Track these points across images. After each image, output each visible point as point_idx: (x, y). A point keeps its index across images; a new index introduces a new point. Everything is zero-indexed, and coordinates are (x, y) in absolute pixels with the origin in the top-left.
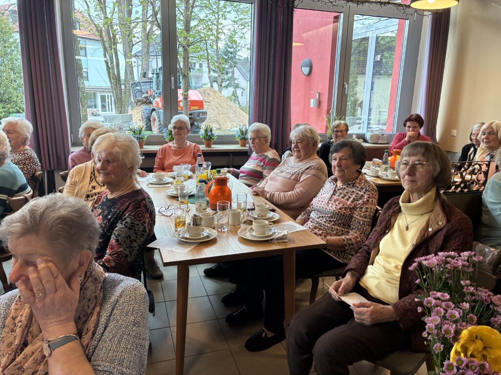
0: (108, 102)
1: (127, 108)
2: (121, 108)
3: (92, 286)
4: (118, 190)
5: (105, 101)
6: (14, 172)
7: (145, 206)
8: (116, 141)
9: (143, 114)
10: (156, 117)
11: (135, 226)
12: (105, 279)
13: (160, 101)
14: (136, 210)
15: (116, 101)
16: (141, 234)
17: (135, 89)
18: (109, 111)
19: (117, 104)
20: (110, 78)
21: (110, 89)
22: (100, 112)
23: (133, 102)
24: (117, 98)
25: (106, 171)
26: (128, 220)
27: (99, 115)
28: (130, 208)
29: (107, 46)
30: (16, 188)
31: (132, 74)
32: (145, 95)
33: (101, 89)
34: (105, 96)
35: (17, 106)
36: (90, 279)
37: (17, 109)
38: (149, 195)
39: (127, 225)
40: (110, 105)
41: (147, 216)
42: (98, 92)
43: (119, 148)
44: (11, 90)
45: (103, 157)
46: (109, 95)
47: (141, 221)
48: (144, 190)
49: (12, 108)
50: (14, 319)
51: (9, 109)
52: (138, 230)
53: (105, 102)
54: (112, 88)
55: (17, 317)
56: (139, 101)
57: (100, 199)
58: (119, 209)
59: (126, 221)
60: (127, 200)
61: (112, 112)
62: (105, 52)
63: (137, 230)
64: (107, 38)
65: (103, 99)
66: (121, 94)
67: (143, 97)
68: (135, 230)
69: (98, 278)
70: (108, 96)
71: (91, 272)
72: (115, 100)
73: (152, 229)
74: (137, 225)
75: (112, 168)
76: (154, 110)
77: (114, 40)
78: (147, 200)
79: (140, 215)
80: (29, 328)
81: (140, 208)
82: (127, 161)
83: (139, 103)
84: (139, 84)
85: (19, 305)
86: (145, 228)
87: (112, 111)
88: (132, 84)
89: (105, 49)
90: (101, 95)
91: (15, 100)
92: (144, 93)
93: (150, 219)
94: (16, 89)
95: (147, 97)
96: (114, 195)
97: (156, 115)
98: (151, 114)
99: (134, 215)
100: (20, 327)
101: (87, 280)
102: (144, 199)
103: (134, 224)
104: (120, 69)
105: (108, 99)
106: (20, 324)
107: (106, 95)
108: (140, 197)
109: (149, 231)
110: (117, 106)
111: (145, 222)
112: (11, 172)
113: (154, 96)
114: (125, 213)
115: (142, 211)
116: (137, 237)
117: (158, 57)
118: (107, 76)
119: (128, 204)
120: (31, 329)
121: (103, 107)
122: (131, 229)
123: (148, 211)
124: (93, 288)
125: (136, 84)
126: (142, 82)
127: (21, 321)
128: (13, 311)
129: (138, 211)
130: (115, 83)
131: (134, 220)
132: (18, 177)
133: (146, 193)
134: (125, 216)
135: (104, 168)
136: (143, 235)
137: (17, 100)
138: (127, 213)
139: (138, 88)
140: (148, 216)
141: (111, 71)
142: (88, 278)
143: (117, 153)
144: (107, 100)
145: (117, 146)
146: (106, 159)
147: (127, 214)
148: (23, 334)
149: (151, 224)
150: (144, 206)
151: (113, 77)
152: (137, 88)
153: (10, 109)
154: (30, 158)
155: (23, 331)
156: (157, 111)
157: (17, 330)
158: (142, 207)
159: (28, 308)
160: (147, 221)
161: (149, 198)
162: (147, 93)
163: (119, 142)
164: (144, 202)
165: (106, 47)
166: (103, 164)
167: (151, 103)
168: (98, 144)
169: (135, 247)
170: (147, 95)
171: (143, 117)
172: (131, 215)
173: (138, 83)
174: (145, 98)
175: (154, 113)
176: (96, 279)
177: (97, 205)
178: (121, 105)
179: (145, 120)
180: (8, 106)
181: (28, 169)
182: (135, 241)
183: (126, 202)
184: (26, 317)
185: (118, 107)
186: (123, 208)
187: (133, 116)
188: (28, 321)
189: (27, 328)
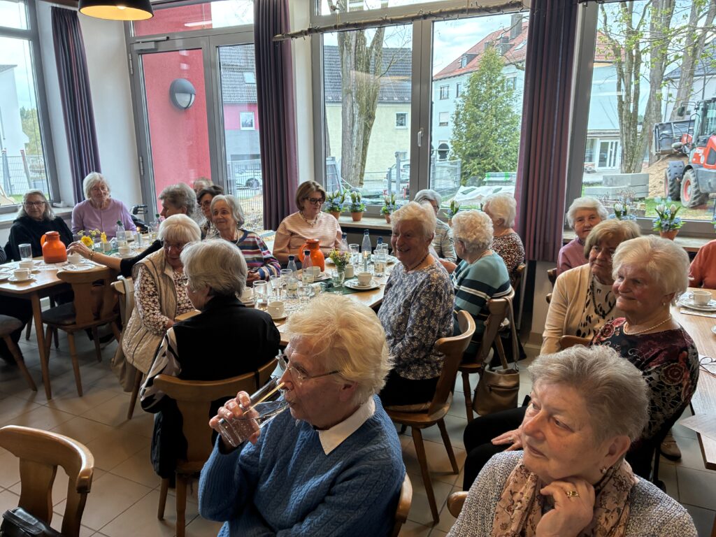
0: (611, 152)
1: (640, 163)
2: (632, 162)
3: (614, 492)
4: (640, 324)
5: (607, 150)
6: (497, 265)
7: (687, 360)
8: (653, 253)
9: (668, 174)
10: (692, 180)
11: (663, 388)
12: (634, 487)
13: (704, 154)
14: (669, 364)
15: (625, 153)
16: (672, 402)
17: (661, 133)
18: (610, 166)
19: (625, 156)
20: (621, 116)
21: (618, 133)
22: (596, 168)
23: (654, 154)
24: (627, 148)
25: (629, 295)
26: (654, 375)
27: (594, 172)
28: (661, 358)
29: (624, 70)
30: (497, 287)
31: (658, 109)
32: (678, 144)
33: (604, 133)
34: (608, 143)
35: (494, 161)
36: (612, 481)
37: (493, 166)
38: (692, 342)
39: (651, 382)
40: (613, 157)
41: (686, 377)
42: (598, 139)
43: (656, 263)
44: (490, 142)
45: (628, 274)
46: (614, 141)
47: (675, 382)
48: (685, 332)
49: (489, 164)
50: (512, 493)
51: (485, 165)
52: (668, 395)
53: (606, 152)
54: (622, 132)
55: (516, 492)
56: (663, 153)
57: (610, 330)
58: (640, 354)
59: (650, 376)
60: (656, 343)
61: (614, 168)
62: (620, 81)
63: (666, 394)
64: (627, 59)
65: (604, 147)
66: (634, 140)
67: (673, 145)
68: (663, 394)
69: (624, 482)
70: (612, 143)
71: (615, 471)
72: (623, 151)
73: (690, 397)
74: (668, 387)
75: (640, 292)
76: (689, 167)
77: (636, 60)
78: (690, 350)
79: (676, 373)
80: (529, 514)
81: (677, 361)
82: (666, 284)
83: (662, 157)
84: (669, 126)
85: (519, 477)
86: (679, 393)
87: (614, 165)
88: (657, 127)
89: (621, 75)
90: (602, 143)
91: (493, 154)
92: (675, 141)
93: (690, 382)
94: (495, 141)
95: (680, 147)
96: (633, 330)
97: (691, 175)
98: (684, 174)
99: (666, 372)
100: (519, 509)
101: (609, 480)
102: (686, 349)
103: (664, 384)
104: (639, 103)
105: (612, 147)
106: (519, 505)
107: (610, 141)
108: (679, 344)
109: (685, 399)
110: (625, 159)
111: (681, 385)
112: (494, 265)
113: (693, 145)
114: (651, 363)
115: (679, 367)
116: (664, 405)
117: (707, 77)
118: (617, 115)
119: (657, 351)
120: (531, 517)
121: (603, 160)
122: (658, 391)
123: (689, 369)
124: (615, 495)
125: (663, 127)
126: (674, 123)
127: (520, 501)
128: (511, 483)
129: (673, 366)
130: (628, 125)
131: (664, 378)
132: (501, 271)
133: (689, 338)
134: (650, 368)
135: (627, 290)
136: (675, 404)
137: (495, 155)
138: (653, 365)
139: (666, 132)
140: (688, 376)
141: (624, 107)
142: (611, 478)
143: (653, 271)
144: (609, 149)
145: (655, 260)
146: (632, 277)
147: (654, 367)
148: (522, 519)
149: (691, 388)
150: (683, 360)
151: (625, 117)
152: (664, 132)
153: (487, 166)
154: (515, 245)
155: (523, 515)
156: (695, 169)
157: (516, 512)
158: (681, 360)
159: (530, 487)
160: (685, 383)
161: (693, 347)
162: (681, 139)
163: (657, 253)
164: (685, 352)
165: (622, 72)
166: (626, 284)
167: (685, 155)
168: (624, 253)
169: (659, 420)
170: (681, 143)
171: (669, 178)
172: (660, 370)
173: (667, 124)
174: (676, 148)
175: (689, 174)
176: (621, 484)
177: (604, 339)
178: (631, 159)
179: (670, 183)
180: (485, 161)
181: (512, 260)
182: (660, 410)
183: (654, 346)
184: (528, 498)
185: (627, 161)
186: (648, 356)
187: (650, 176)
188: (528, 504)
189: (527, 513)
